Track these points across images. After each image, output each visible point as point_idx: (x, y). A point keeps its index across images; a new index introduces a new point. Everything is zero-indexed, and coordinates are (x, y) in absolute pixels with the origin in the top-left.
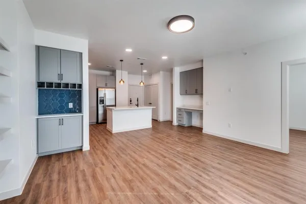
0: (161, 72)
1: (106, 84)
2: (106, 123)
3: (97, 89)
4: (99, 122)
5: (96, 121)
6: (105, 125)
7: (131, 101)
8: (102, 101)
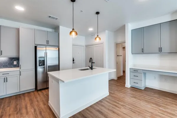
0: (107, 31)
1: (48, 42)
2: (48, 88)
3: (36, 47)
4: (38, 88)
5: (34, 87)
6: (47, 90)
7: (73, 60)
8: (43, 63)
